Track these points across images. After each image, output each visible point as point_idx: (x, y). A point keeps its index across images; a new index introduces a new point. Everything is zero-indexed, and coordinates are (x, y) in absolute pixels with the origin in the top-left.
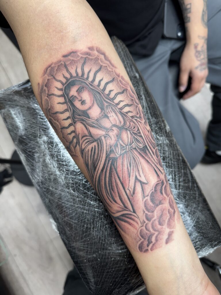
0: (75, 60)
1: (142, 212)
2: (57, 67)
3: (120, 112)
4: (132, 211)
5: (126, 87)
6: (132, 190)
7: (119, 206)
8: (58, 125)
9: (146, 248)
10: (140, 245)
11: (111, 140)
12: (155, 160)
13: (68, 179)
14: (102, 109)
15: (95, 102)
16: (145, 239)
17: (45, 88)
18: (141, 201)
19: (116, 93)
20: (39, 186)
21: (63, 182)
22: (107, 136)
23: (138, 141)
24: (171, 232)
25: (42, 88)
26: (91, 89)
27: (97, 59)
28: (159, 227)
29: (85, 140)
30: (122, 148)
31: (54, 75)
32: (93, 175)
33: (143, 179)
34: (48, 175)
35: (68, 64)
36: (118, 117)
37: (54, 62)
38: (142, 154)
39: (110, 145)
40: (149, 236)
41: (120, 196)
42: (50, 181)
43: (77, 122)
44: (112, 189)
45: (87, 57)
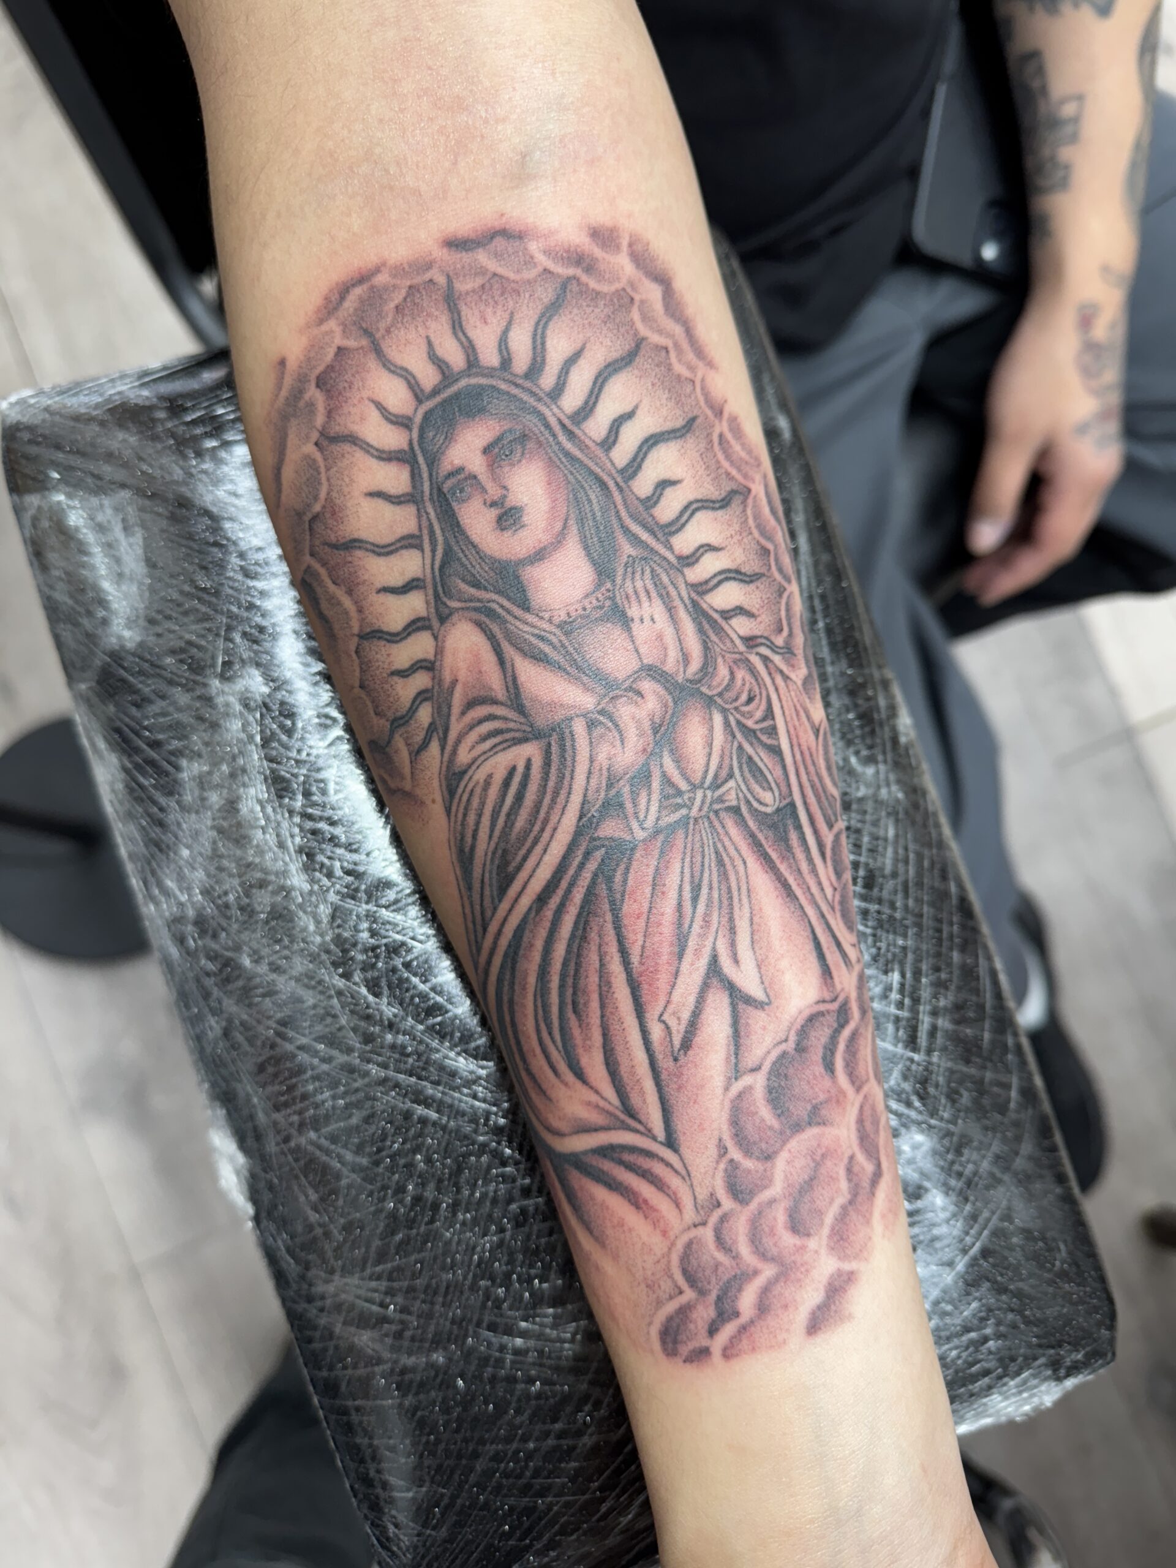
0: (507, 279)
1: (713, 1151)
2: (403, 292)
3: (695, 604)
4: (661, 1134)
5: (746, 476)
6: (682, 1028)
7: (594, 1098)
8: (347, 613)
9: (703, 1341)
10: (670, 1319)
11: (618, 743)
12: (822, 889)
13: (352, 923)
14: (603, 572)
15: (574, 529)
16: (702, 1293)
17: (313, 392)
18: (719, 1091)
19: (691, 497)
20: (181, 940)
21: (322, 935)
22: (601, 723)
23: (757, 772)
24: (845, 1278)
25: (297, 393)
26: (567, 454)
27: (626, 300)
28: (788, 1240)
29: (480, 722)
30: (667, 797)
31: (378, 335)
32: (489, 913)
33: (748, 980)
34: (242, 884)
35: (467, 293)
36: (677, 630)
37: (391, 262)
38: (766, 846)
39: (609, 769)
40: (725, 1278)
41: (612, 1049)
42: (245, 922)
43: (455, 618)
44: (575, 1004)
45: (575, 278)
